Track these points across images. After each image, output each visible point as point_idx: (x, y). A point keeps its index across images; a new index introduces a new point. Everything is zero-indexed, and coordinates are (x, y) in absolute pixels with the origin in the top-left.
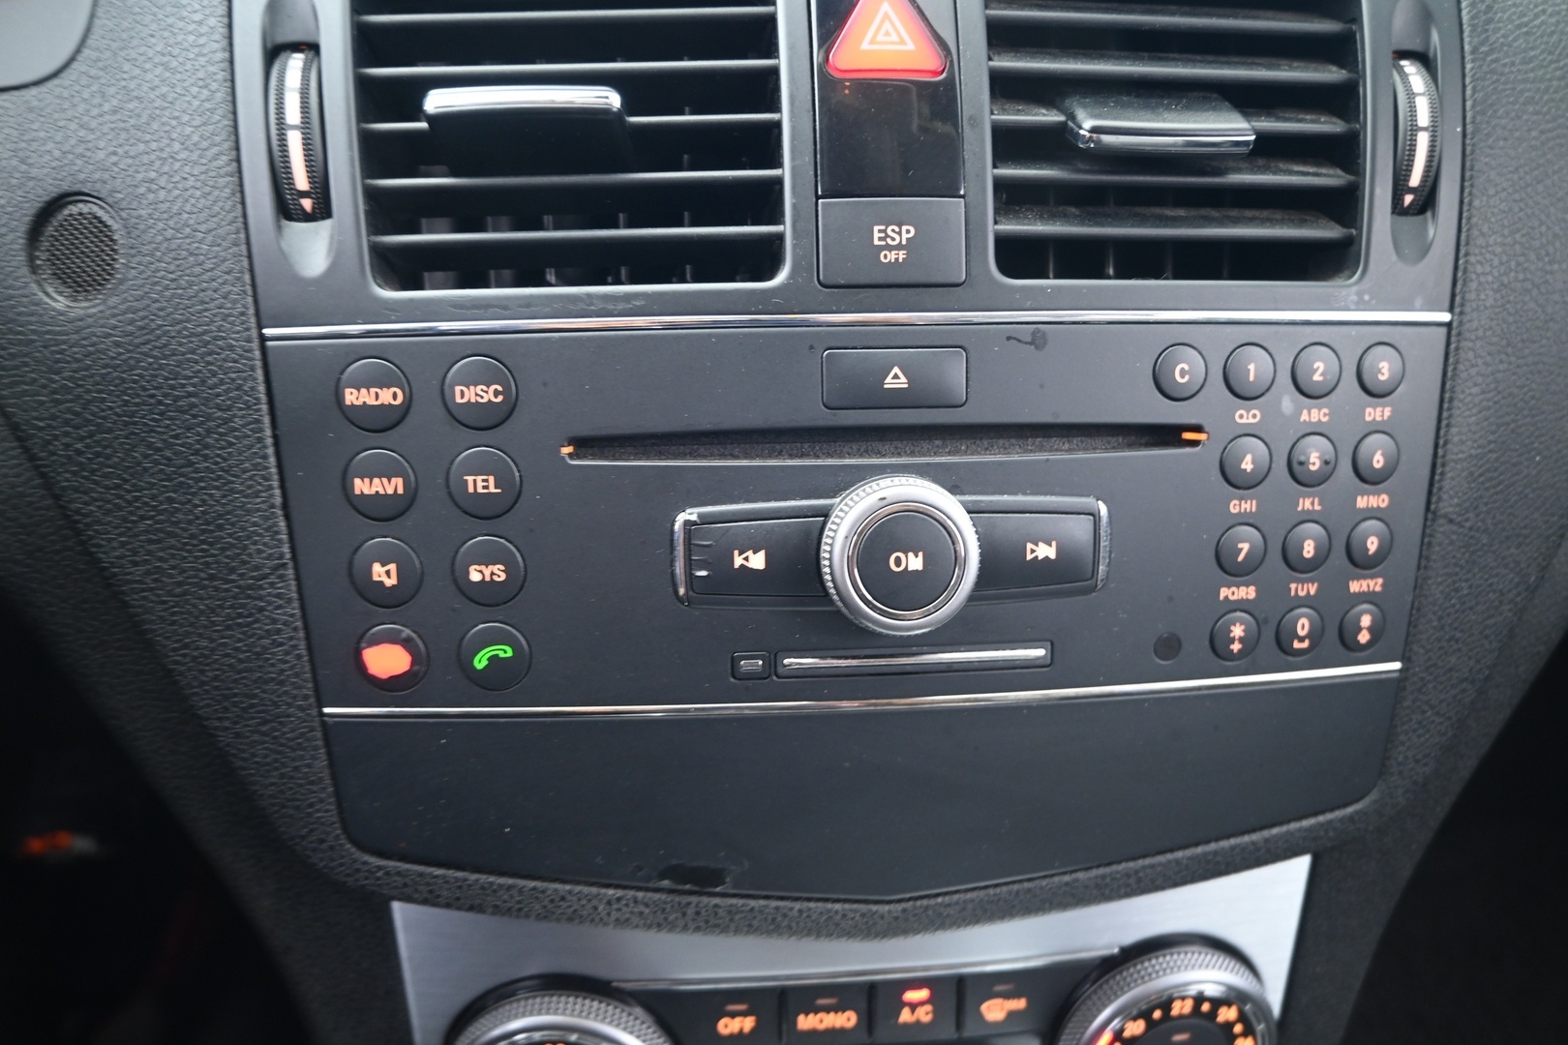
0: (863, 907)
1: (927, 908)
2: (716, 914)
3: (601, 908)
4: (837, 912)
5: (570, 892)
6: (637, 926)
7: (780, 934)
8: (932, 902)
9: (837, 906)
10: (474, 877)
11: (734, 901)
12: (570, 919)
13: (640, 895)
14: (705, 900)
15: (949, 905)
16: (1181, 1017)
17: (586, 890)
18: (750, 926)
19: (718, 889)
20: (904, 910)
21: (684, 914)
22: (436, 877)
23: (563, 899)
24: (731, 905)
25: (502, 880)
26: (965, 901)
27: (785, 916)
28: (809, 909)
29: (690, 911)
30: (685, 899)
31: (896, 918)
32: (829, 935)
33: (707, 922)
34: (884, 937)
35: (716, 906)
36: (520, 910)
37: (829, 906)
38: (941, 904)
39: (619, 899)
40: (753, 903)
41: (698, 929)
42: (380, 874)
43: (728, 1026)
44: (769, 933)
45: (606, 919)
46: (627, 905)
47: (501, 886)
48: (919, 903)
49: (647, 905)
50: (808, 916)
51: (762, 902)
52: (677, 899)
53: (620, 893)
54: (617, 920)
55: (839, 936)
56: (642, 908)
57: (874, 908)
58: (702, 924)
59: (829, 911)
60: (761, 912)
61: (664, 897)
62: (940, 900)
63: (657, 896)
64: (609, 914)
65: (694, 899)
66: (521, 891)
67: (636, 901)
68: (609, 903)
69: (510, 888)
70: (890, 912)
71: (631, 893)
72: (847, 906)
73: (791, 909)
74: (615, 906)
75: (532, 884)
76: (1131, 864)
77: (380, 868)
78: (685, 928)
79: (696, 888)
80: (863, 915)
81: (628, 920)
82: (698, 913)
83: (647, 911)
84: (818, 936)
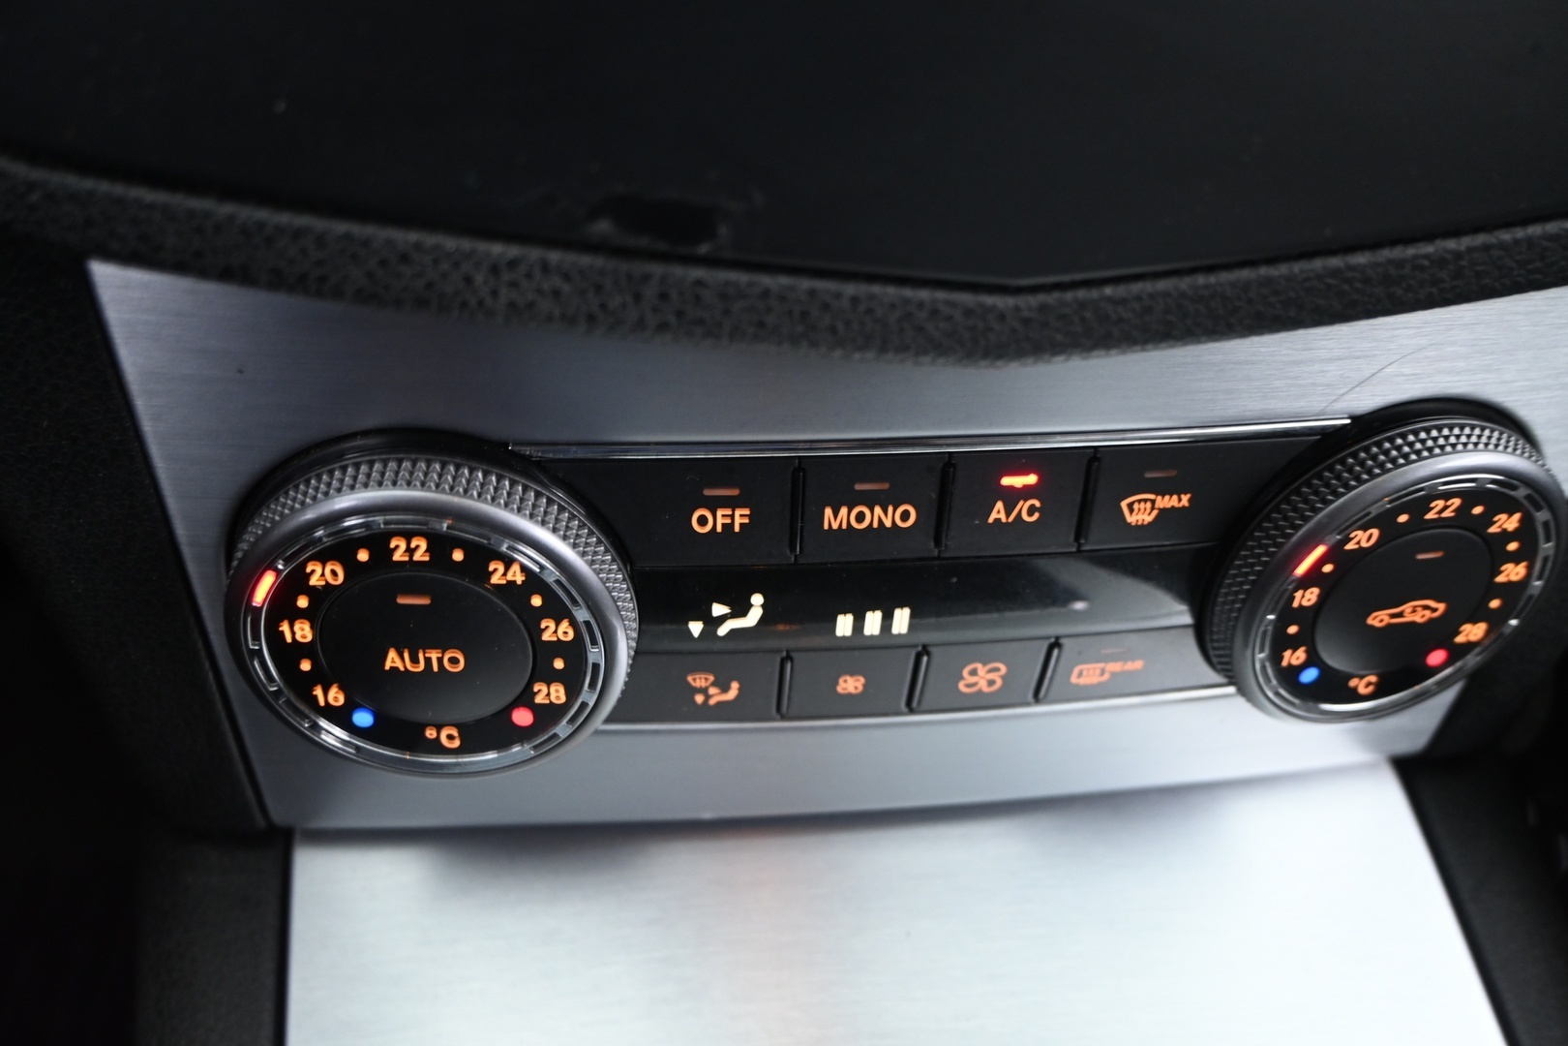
0: (966, 298)
1: (1082, 305)
2: (698, 298)
3: (479, 279)
4: (921, 305)
5: (418, 246)
6: (550, 318)
7: (814, 345)
8: (1094, 294)
9: (924, 294)
10: (226, 209)
11: (733, 276)
12: (422, 303)
13: (554, 256)
14: (678, 271)
15: (1123, 302)
16: (1440, 522)
17: (450, 243)
18: (761, 324)
19: (703, 249)
20: (1043, 308)
21: (638, 298)
22: (151, 206)
23: (404, 258)
24: (727, 283)
25: (284, 218)
26: (1152, 296)
27: (826, 307)
28: (872, 297)
29: (650, 292)
30: (640, 268)
31: (1026, 322)
32: (902, 349)
33: (680, 314)
34: (1000, 357)
35: (699, 283)
36: (323, 279)
37: (908, 292)
38: (1110, 300)
39: (513, 264)
40: (767, 281)
41: (663, 327)
42: (34, 197)
43: (709, 521)
44: (795, 340)
45: (489, 301)
46: (529, 276)
47: (280, 230)
48: (1069, 296)
49: (567, 277)
50: (870, 311)
51: (784, 280)
52: (624, 266)
53: (514, 251)
54: (512, 305)
55: (921, 352)
56: (556, 281)
57: (989, 300)
58: (672, 319)
59: (907, 301)
60: (782, 298)
61: (599, 261)
62: (1108, 291)
63: (586, 260)
64: (495, 293)
65: (657, 269)
66: (321, 240)
67: (545, 268)
68: (495, 270)
69: (298, 234)
70: (1017, 309)
71: (534, 254)
72: (941, 295)
73: (838, 296)
74: (506, 277)
75: (341, 227)
76: (1451, 244)
77: (32, 186)
78: (640, 325)
79: (662, 246)
80: (968, 312)
81: (531, 305)
82: (664, 296)
83: (566, 288)
84: (883, 349)
